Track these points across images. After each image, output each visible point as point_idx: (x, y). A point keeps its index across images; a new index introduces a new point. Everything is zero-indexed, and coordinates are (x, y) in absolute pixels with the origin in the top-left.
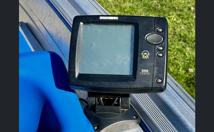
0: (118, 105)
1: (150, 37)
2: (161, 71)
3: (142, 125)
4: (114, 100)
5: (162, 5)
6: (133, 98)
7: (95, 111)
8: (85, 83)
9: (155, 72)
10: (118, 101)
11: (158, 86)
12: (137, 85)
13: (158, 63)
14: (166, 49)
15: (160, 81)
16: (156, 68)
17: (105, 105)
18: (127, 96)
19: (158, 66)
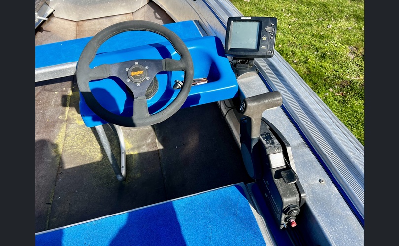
0: (248, 64)
1: (268, 28)
2: (272, 47)
3: (259, 74)
4: (246, 62)
5: (267, 8)
6: (255, 61)
7: (236, 67)
8: (233, 53)
9: (269, 47)
10: (248, 62)
11: (270, 54)
12: (259, 54)
13: (270, 42)
14: (275, 36)
15: (271, 52)
16: (269, 45)
17: (241, 64)
18: (253, 59)
19: (270, 44)
